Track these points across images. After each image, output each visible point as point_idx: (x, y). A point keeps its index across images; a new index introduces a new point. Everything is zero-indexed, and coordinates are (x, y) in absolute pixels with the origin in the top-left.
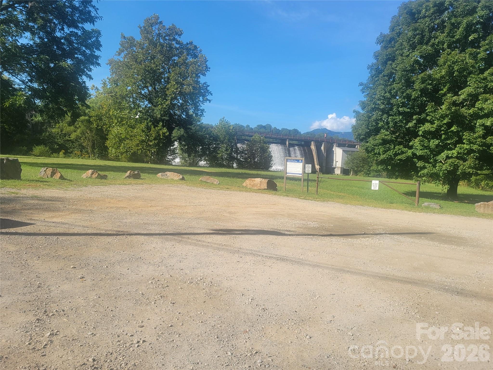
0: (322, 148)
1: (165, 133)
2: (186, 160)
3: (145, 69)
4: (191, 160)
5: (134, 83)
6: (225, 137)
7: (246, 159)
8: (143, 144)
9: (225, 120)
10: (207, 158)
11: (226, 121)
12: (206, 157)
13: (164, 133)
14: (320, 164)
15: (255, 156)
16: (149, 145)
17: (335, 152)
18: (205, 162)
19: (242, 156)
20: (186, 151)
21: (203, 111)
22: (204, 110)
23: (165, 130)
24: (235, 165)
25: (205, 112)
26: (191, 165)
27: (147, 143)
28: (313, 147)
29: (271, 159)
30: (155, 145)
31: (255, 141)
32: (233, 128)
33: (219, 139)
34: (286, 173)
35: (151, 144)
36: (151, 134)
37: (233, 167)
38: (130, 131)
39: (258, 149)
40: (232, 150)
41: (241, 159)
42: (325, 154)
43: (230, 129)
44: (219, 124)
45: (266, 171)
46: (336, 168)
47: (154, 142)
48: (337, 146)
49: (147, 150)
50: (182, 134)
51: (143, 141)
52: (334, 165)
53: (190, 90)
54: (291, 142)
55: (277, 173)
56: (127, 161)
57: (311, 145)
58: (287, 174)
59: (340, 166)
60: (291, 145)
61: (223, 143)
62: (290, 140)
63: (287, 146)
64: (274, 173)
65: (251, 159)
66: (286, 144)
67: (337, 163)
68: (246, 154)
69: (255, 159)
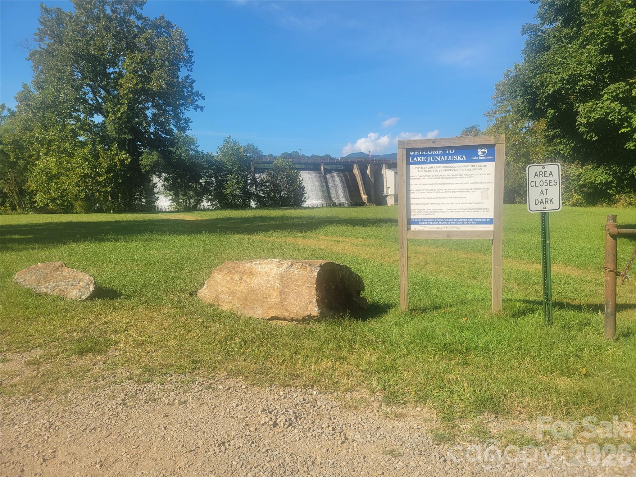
0: (368, 171)
1: (124, 160)
2: (180, 202)
3: (77, 53)
4: (186, 202)
5: (59, 78)
6: (233, 164)
7: (268, 193)
8: (87, 180)
9: (232, 140)
10: (210, 197)
11: (234, 141)
12: (209, 195)
13: (122, 161)
14: (367, 193)
15: (281, 189)
16: (97, 181)
17: (384, 176)
18: (209, 202)
19: (262, 190)
20: (170, 187)
21: (187, 120)
22: (190, 119)
23: (123, 155)
24: (253, 204)
25: (192, 122)
26: (187, 209)
27: (93, 179)
28: (356, 171)
29: (303, 191)
30: (109, 181)
31: (277, 167)
32: (245, 150)
33: (225, 167)
34: (410, 222)
35: (101, 179)
36: (101, 164)
37: (249, 207)
38: (65, 161)
39: (283, 178)
40: (246, 182)
41: (261, 195)
42: (372, 180)
43: (240, 153)
44: (223, 146)
45: (299, 208)
46: (388, 196)
47: (107, 177)
48: (387, 167)
49: (94, 190)
50: (155, 159)
51: (86, 176)
52: (385, 193)
53: (161, 87)
54: (327, 167)
55: (314, 210)
56: (83, 211)
57: (353, 169)
58: (413, 227)
59: (394, 194)
60: (327, 171)
61: (231, 173)
62: (325, 164)
63: (323, 172)
64: (312, 211)
65: (275, 193)
66: (321, 170)
67: (389, 189)
68: (267, 187)
69: (281, 193)
